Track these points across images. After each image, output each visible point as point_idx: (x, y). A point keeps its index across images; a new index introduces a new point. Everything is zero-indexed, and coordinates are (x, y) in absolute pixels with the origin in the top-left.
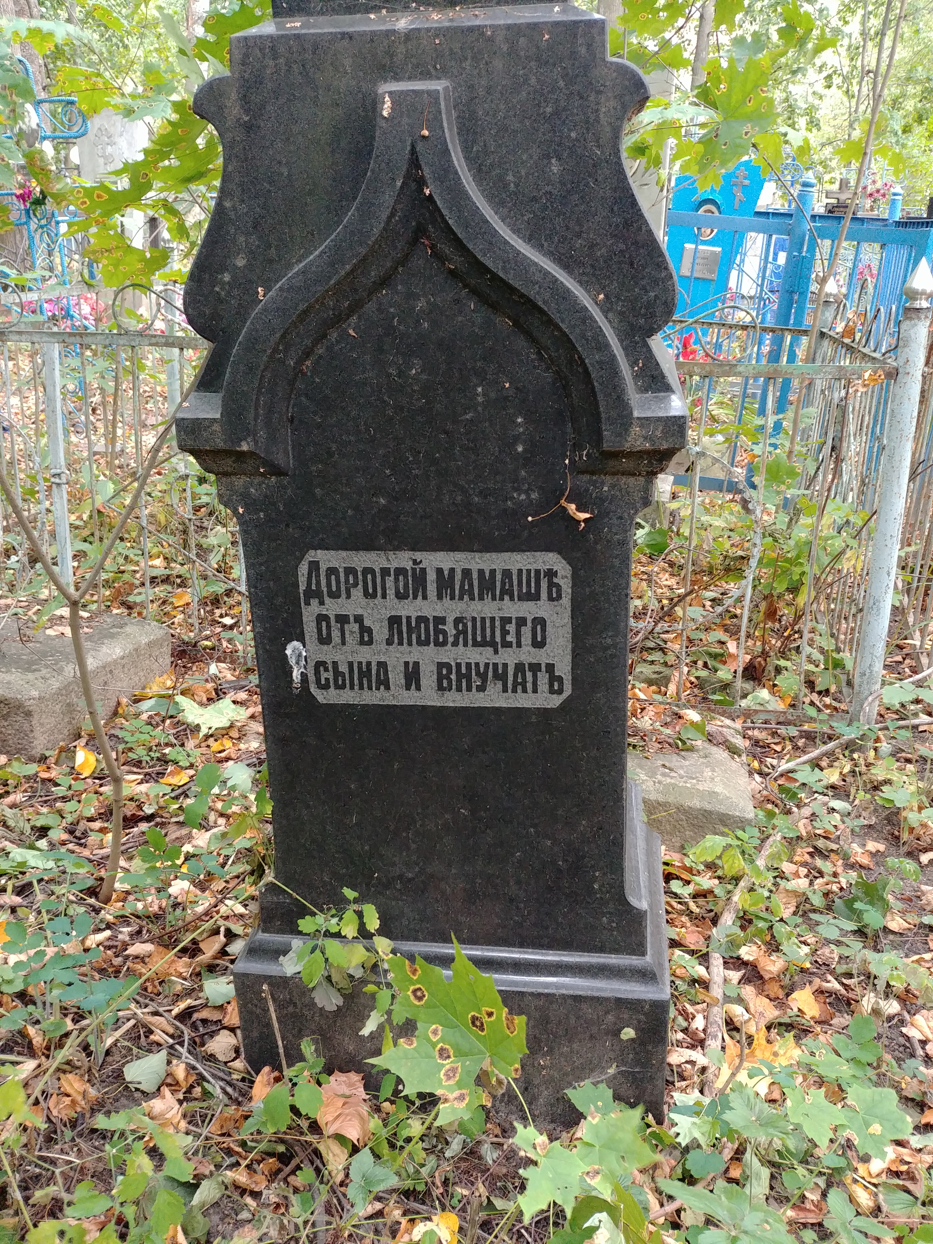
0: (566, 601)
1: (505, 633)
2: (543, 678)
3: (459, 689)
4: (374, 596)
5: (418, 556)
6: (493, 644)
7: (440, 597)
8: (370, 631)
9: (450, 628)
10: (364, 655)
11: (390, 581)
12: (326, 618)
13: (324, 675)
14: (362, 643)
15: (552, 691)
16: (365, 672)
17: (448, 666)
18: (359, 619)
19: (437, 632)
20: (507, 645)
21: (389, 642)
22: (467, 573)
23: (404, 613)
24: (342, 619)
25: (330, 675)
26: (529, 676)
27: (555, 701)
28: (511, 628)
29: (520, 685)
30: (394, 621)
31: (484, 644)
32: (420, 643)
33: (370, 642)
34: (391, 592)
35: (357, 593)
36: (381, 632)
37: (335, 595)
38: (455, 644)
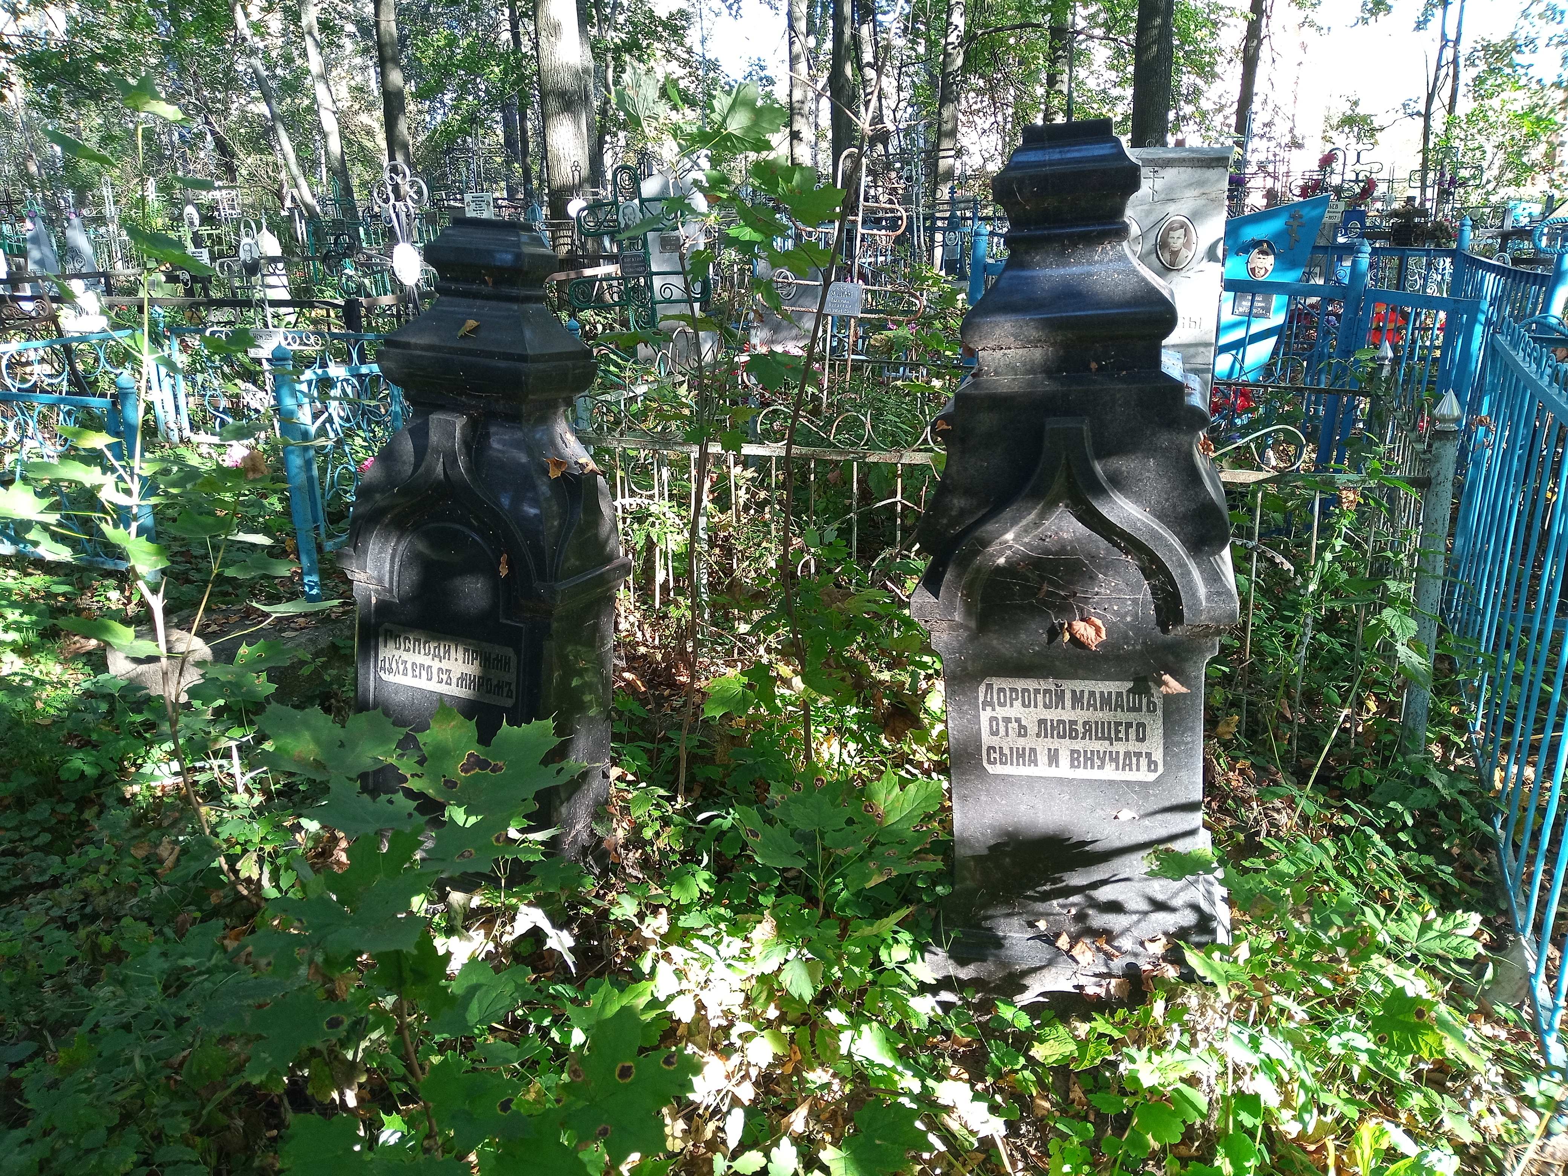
0: (1159, 712)
1: (1117, 732)
2: (1144, 762)
3: (1085, 767)
4: (1029, 706)
5: (1059, 682)
6: (1109, 739)
7: (1073, 708)
8: (1025, 728)
9: (1080, 729)
10: (1021, 742)
11: (1040, 697)
12: (996, 719)
13: (993, 755)
14: (1020, 735)
15: (1149, 770)
16: (1021, 754)
17: (1078, 752)
18: (1018, 720)
19: (1071, 730)
20: (1119, 739)
21: (1038, 735)
22: (1092, 694)
23: (1049, 717)
24: (1007, 720)
25: (997, 756)
26: (1134, 760)
27: (1152, 777)
28: (1122, 729)
29: (1127, 766)
30: (1042, 722)
31: (1103, 738)
32: (1059, 736)
33: (1025, 735)
34: (1040, 704)
35: (1018, 704)
36: (1033, 729)
37: (1001, 705)
38: (1083, 738)
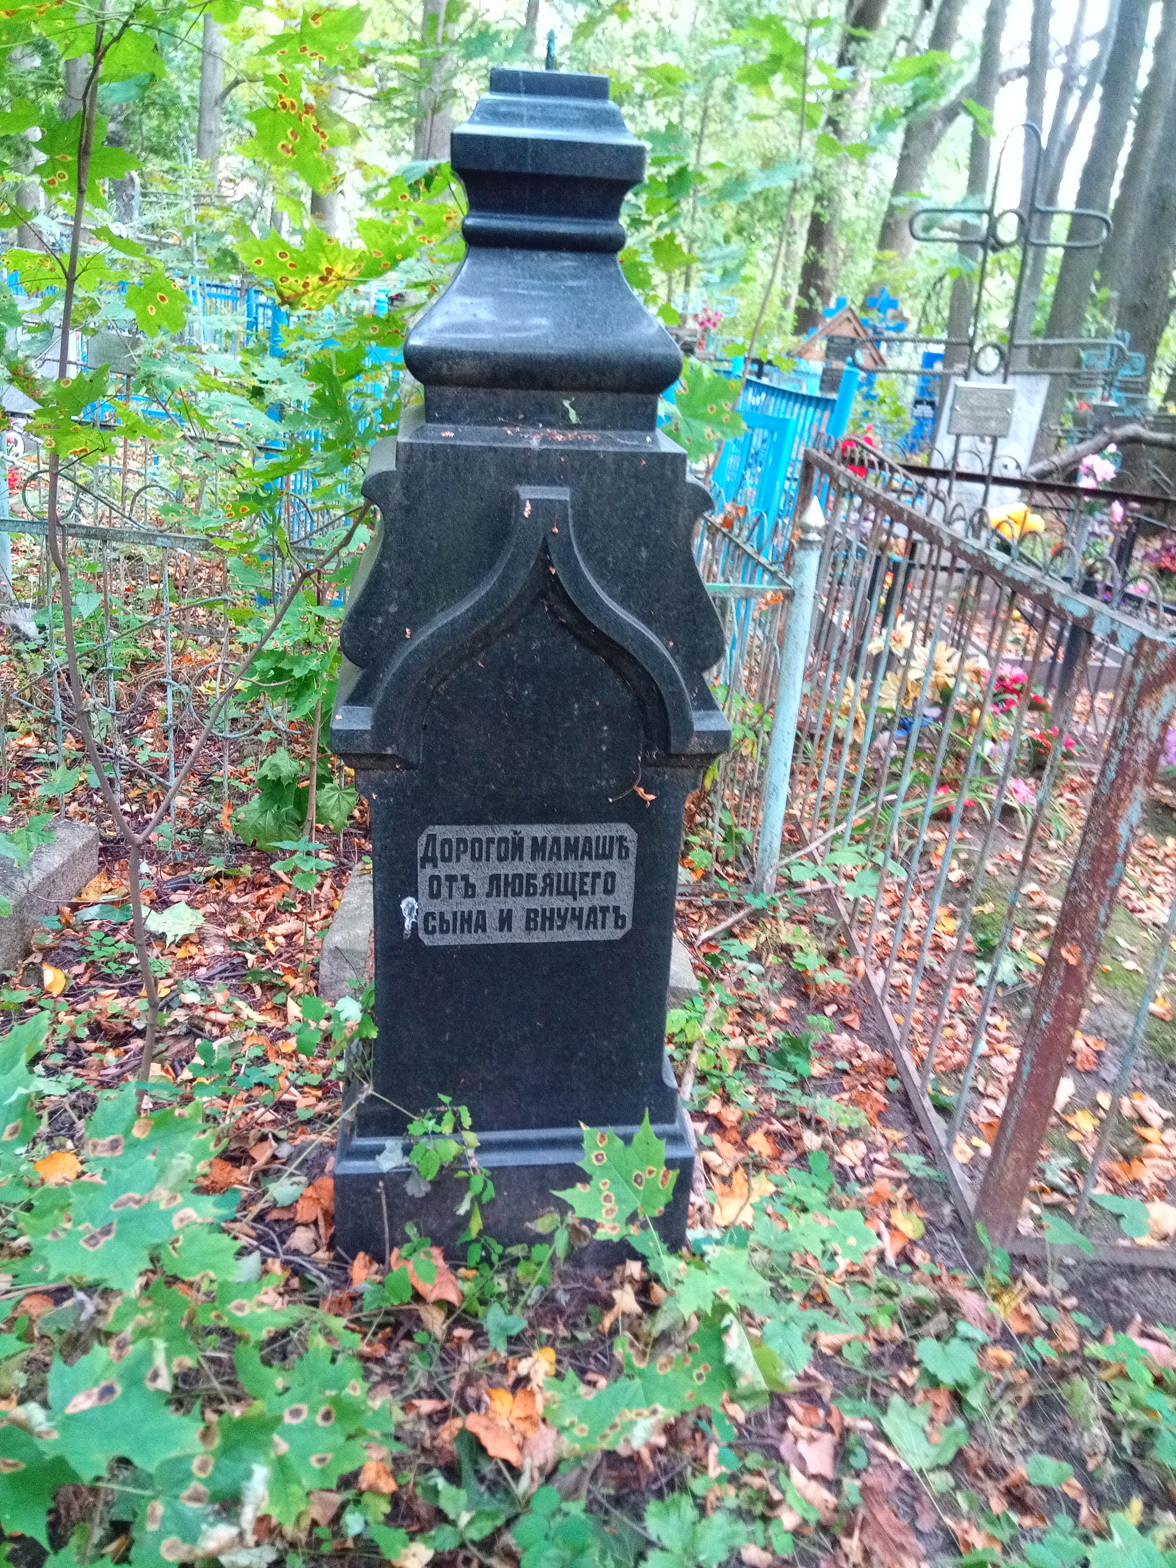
0: (632, 859)
1: (583, 884)
2: (610, 917)
3: (543, 929)
4: (480, 859)
5: (518, 828)
6: (573, 894)
7: (533, 858)
8: (473, 886)
9: (539, 882)
10: (467, 905)
11: (493, 848)
12: (438, 878)
13: (432, 923)
14: (466, 896)
15: (616, 926)
16: (466, 919)
17: (536, 911)
18: (465, 878)
19: (529, 885)
20: (583, 893)
21: (489, 895)
22: (556, 840)
23: (502, 872)
24: (451, 879)
25: (436, 923)
26: (600, 916)
27: (619, 934)
28: (588, 880)
29: (592, 923)
30: (495, 878)
31: (566, 893)
32: (514, 894)
33: (473, 895)
34: (493, 856)
35: (466, 858)
36: (482, 888)
37: (444, 860)
38: (543, 894)
